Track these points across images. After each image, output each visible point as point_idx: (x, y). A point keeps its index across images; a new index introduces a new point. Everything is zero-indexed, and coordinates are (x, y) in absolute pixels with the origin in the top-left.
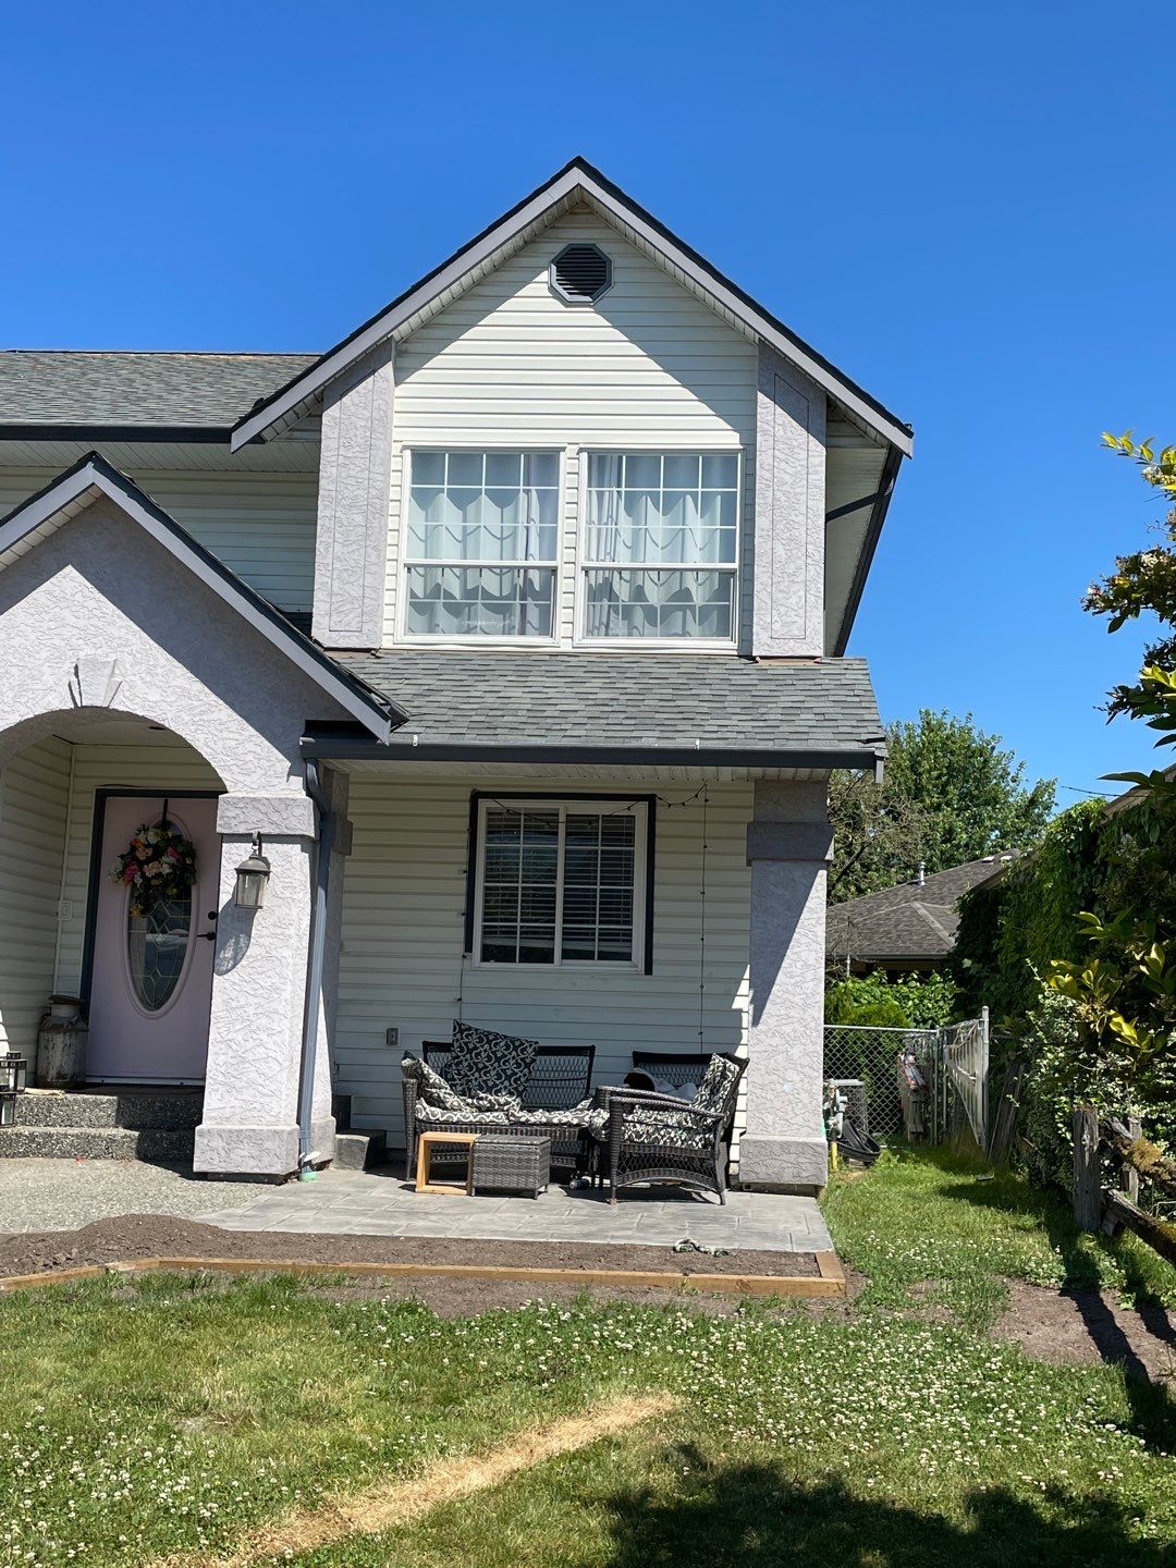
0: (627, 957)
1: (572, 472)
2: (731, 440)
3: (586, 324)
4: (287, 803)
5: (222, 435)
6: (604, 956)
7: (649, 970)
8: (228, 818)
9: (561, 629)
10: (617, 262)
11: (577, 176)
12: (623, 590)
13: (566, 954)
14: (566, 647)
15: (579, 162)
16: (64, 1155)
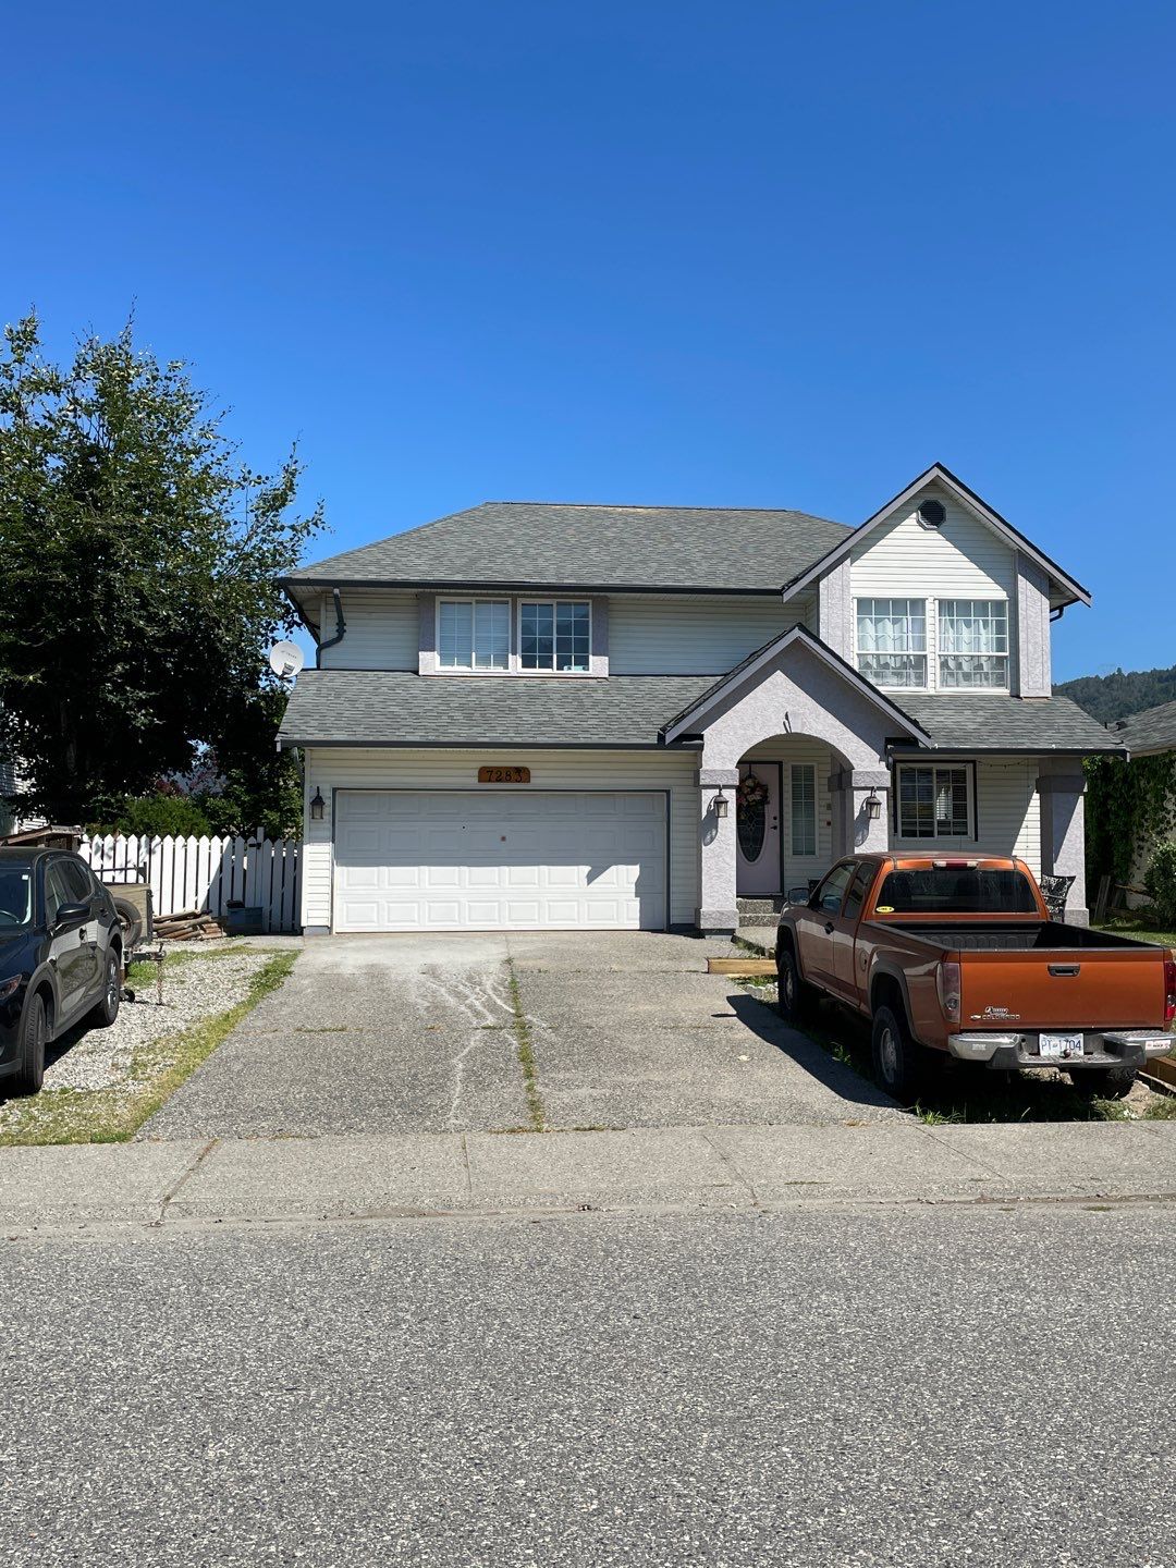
0: (966, 833)
1: (931, 609)
2: (1001, 595)
3: (934, 539)
4: (881, 773)
5: (779, 593)
6: (955, 833)
7: (976, 840)
8: (857, 781)
9: (930, 684)
10: (948, 509)
11: (936, 472)
12: (952, 664)
13: (940, 833)
14: (932, 692)
15: (938, 465)
16: (765, 925)
